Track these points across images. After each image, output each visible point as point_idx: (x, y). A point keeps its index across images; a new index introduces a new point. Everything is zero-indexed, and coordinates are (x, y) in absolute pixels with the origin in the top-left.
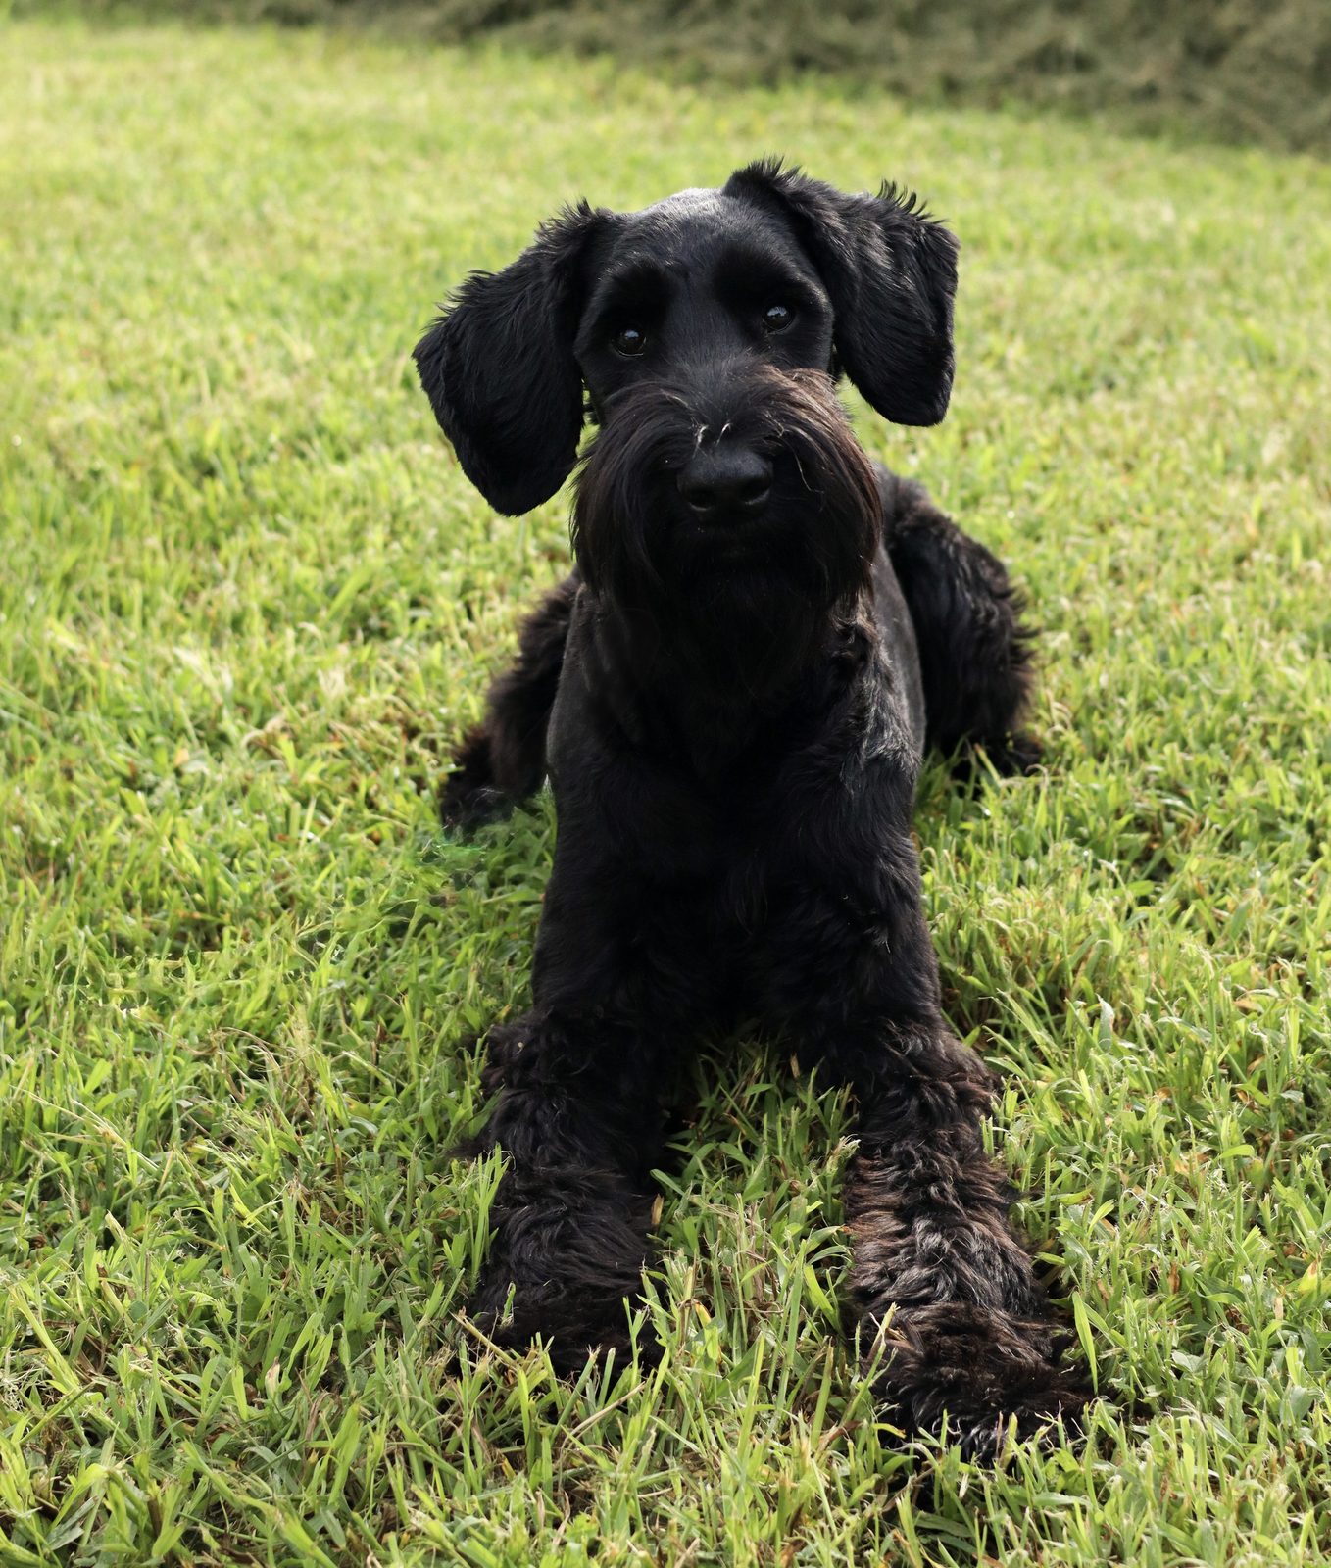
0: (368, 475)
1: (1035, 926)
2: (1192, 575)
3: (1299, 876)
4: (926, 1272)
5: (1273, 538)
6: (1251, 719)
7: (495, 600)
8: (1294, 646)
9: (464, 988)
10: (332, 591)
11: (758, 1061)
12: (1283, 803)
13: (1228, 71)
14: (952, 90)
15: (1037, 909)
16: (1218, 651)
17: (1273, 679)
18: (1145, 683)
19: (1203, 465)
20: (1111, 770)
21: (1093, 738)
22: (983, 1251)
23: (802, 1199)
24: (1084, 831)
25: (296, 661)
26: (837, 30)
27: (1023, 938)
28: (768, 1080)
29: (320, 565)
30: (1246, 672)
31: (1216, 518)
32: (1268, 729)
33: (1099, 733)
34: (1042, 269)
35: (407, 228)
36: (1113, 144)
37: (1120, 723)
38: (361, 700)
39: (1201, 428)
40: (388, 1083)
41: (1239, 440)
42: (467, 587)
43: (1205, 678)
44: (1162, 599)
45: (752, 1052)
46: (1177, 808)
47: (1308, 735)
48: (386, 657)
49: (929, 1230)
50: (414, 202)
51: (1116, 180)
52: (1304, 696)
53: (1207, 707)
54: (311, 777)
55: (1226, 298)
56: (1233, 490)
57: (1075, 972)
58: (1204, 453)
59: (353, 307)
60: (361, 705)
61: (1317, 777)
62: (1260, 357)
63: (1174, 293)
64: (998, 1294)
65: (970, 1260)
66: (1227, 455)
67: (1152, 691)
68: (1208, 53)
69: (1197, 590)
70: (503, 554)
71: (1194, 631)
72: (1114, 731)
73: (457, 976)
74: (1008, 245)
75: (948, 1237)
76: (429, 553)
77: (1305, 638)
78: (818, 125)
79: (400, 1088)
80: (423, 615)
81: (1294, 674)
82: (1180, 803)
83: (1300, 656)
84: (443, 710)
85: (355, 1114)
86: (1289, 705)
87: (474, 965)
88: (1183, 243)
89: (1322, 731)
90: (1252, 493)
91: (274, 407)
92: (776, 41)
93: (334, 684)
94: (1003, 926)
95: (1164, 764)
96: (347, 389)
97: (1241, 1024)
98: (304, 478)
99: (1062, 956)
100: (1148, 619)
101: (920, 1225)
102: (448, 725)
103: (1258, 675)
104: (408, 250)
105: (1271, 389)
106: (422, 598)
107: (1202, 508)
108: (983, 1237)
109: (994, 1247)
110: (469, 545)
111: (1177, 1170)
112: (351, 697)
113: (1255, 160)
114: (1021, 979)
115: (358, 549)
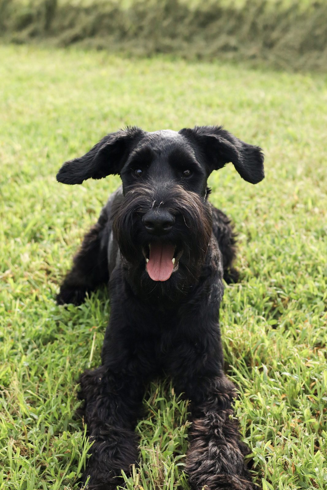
0: (35, 187)
1: (241, 339)
2: (280, 213)
3: (321, 317)
4: (212, 462)
5: (302, 199)
6: (302, 262)
7: (73, 227)
8: (313, 237)
9: (65, 364)
10: (25, 226)
11: (157, 389)
12: (313, 291)
13: (276, 50)
14: (200, 57)
15: (241, 333)
16: (290, 240)
17: (307, 249)
18: (269, 250)
19: (280, 176)
20: (260, 282)
21: (254, 270)
22: (230, 454)
23: (172, 441)
24: (253, 302)
25: (14, 250)
26: (167, 41)
27: (237, 343)
28: (161, 397)
29: (21, 218)
30: (299, 246)
31: (285, 193)
32: (307, 266)
33: (256, 268)
34: (229, 114)
35: (49, 107)
36: (245, 72)
37: (262, 266)
38: (34, 264)
39: (278, 164)
40: (41, 399)
41: (290, 167)
42: (65, 223)
43: (287, 249)
44: (271, 222)
45: (155, 385)
46: (281, 294)
47: (320, 268)
48: (41, 248)
49: (213, 446)
50: (50, 99)
51: (247, 85)
52: (317, 255)
53: (288, 259)
54: (18, 291)
55: (281, 121)
56: (289, 184)
57: (254, 354)
58: (280, 172)
59: (33, 132)
60: (33, 265)
61: (323, 282)
62: (294, 140)
63: (266, 119)
64: (235, 469)
65: (226, 458)
66: (287, 172)
67: (271, 254)
68: (270, 45)
69: (281, 218)
70: (76, 212)
71: (282, 232)
72: (261, 268)
73: (63, 360)
74: (218, 106)
75: (219, 448)
76: (54, 212)
77: (315, 234)
78: (163, 69)
79: (45, 400)
80: (52, 233)
81: (313, 247)
82: (282, 292)
83: (315, 241)
84: (59, 265)
85: (31, 412)
86: (313, 258)
87: (68, 357)
88: (267, 103)
89: (323, 267)
90: (295, 185)
91: (9, 166)
92: (151, 45)
93: (25, 258)
94: (231, 340)
95: (276, 278)
96: (30, 159)
97: (308, 373)
98: (17, 188)
99: (250, 348)
100: (268, 229)
101: (211, 444)
102: (60, 270)
103: (303, 247)
104: (49, 113)
105: (297, 150)
106: (53, 227)
107: (280, 190)
108: (231, 449)
109: (234, 452)
110: (66, 209)
111: (291, 426)
112: (30, 262)
113: (285, 76)
114: (237, 356)
115: (33, 212)
